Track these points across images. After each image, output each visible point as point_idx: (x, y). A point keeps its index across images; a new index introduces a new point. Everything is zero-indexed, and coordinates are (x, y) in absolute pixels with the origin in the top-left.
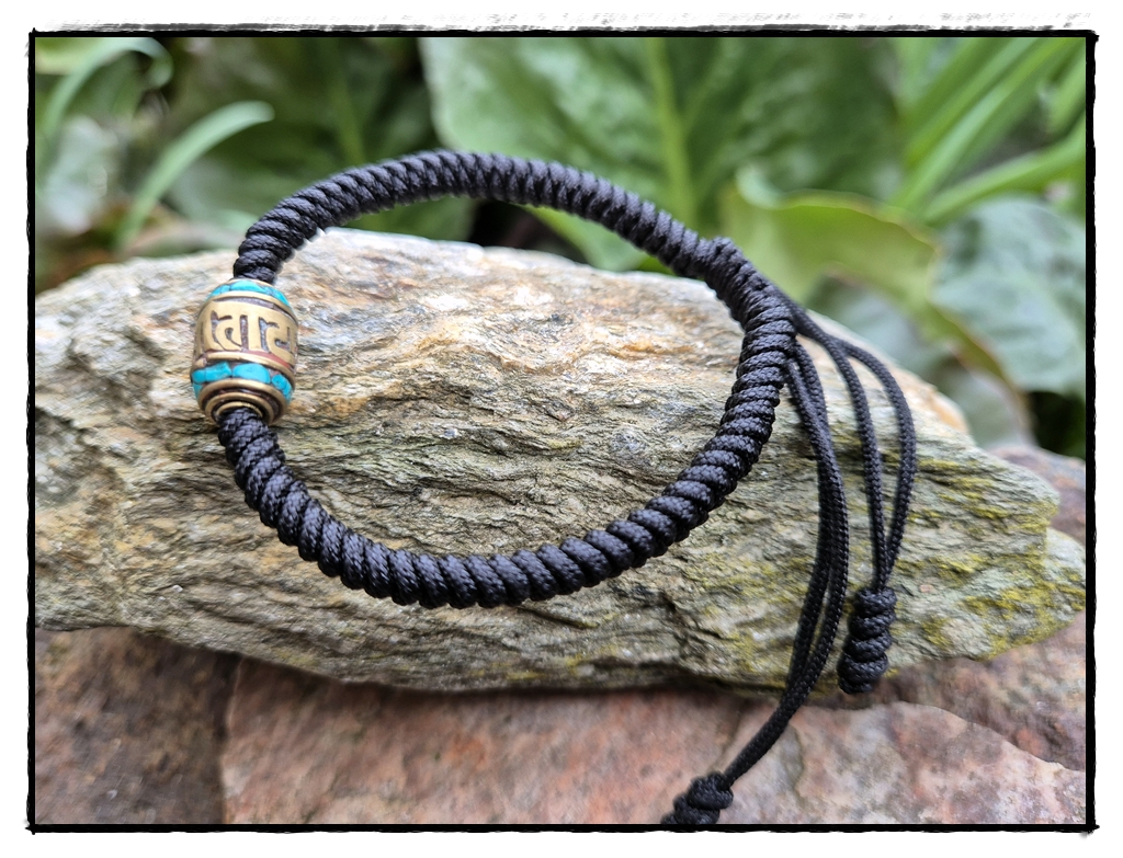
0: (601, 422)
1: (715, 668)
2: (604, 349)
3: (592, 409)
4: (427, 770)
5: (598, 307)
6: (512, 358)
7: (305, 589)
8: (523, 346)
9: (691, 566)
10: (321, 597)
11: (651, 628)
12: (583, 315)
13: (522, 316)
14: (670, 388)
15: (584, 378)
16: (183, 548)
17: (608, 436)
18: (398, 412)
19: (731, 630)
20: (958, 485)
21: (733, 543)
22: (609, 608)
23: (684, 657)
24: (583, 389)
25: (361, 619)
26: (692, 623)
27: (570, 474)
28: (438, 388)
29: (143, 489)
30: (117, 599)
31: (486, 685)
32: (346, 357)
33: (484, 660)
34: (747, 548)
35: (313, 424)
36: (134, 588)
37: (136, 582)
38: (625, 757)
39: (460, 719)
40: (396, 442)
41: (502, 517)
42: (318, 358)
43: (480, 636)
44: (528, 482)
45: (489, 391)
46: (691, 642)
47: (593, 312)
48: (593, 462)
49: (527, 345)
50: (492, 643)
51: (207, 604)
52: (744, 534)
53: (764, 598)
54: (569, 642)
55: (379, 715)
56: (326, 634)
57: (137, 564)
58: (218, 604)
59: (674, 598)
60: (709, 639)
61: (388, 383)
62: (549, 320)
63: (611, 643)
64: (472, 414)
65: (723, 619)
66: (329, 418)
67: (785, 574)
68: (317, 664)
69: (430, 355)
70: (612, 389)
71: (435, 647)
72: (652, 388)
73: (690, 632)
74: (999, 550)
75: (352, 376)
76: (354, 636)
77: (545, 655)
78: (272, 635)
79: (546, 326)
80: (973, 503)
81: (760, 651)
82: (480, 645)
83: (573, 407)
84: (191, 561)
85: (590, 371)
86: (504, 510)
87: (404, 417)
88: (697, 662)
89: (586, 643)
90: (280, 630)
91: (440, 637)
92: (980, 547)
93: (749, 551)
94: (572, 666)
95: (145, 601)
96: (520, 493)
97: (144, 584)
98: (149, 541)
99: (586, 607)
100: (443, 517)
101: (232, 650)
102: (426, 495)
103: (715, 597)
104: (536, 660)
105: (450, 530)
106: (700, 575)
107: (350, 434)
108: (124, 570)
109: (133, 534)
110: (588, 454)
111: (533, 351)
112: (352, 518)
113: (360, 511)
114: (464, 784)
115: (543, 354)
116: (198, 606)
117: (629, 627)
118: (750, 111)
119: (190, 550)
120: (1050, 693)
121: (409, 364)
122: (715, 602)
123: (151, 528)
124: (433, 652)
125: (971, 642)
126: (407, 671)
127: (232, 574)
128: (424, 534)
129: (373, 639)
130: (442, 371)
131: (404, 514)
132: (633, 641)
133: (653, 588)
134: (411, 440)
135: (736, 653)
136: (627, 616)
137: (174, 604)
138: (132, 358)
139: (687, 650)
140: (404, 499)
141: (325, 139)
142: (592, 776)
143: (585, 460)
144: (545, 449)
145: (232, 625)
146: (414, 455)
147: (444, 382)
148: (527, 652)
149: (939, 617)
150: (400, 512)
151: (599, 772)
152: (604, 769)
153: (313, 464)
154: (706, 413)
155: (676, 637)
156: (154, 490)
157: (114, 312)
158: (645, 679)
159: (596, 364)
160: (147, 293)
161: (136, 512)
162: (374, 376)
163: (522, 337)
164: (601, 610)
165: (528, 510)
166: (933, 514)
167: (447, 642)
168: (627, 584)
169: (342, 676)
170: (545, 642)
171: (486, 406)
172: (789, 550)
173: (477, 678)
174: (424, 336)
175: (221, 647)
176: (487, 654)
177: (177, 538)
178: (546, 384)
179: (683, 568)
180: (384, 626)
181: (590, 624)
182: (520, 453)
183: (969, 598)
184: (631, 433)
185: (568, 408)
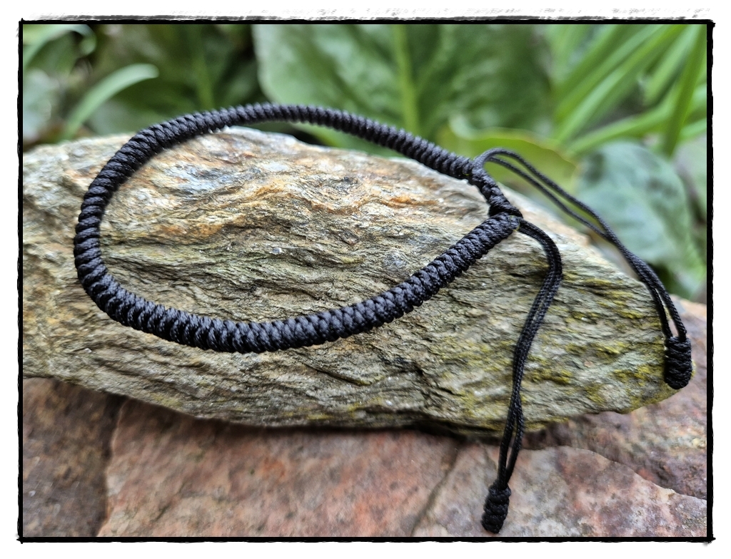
0: (377, 247)
1: (448, 414)
2: (378, 200)
3: (370, 238)
4: (245, 481)
5: (373, 175)
6: (319, 202)
7: (175, 353)
8: (326, 196)
9: (434, 345)
10: (186, 359)
11: (406, 386)
12: (364, 179)
13: (324, 177)
14: (423, 226)
15: (366, 217)
16: (93, 323)
17: (382, 256)
18: (242, 236)
19: (460, 389)
20: (610, 296)
21: (462, 330)
22: (379, 372)
23: (427, 406)
24: (365, 225)
25: (211, 374)
26: (434, 384)
27: (356, 280)
28: (269, 220)
29: (68, 282)
30: (46, 358)
31: (293, 423)
32: (208, 198)
33: (293, 405)
34: (472, 333)
35: (184, 242)
36: (58, 350)
37: (60, 345)
38: (380, 477)
39: (269, 447)
40: (241, 255)
41: (309, 308)
42: (189, 198)
43: (291, 389)
44: (327, 285)
45: (303, 224)
46: (433, 396)
47: (370, 178)
48: (371, 273)
49: (328, 195)
50: (299, 393)
51: (107, 361)
52: (469, 325)
53: (482, 368)
54: (351, 395)
55: (214, 444)
56: (188, 384)
57: (62, 333)
58: (116, 362)
59: (422, 366)
60: (445, 394)
61: (236, 216)
62: (342, 181)
63: (379, 396)
64: (291, 239)
65: (454, 381)
66: (196, 238)
67: (496, 352)
68: (180, 405)
69: (264, 199)
70: (385, 225)
71: (261, 395)
72: (412, 225)
73: (432, 390)
74: (637, 340)
75: (212, 211)
76: (207, 386)
77: (334, 403)
78: (151, 384)
79: (340, 184)
80: (620, 308)
81: (478, 403)
82: (291, 395)
83: (359, 236)
84: (98, 332)
85: (370, 213)
86: (311, 303)
87: (246, 239)
88: (436, 410)
89: (363, 395)
90: (157, 381)
91: (264, 388)
92: (624, 337)
93: (472, 336)
94: (351, 412)
95: (66, 359)
96: (322, 292)
97: (65, 346)
98: (70, 318)
99: (363, 371)
100: (270, 307)
101: (123, 394)
102: (259, 292)
103: (449, 366)
104: (328, 406)
105: (274, 316)
106: (440, 351)
107: (209, 249)
108: (53, 337)
109: (60, 312)
110: (367, 268)
111: (332, 199)
112: (208, 306)
113: (214, 301)
114: (270, 491)
115: (339, 201)
116: (101, 363)
117: (391, 385)
118: (458, 83)
119: (98, 325)
120: (660, 446)
121: (250, 204)
122: (450, 369)
123: (73, 309)
124: (259, 398)
125: (618, 400)
126: (241, 412)
127: (126, 341)
128: (257, 318)
129: (220, 388)
130: (272, 210)
131: (243, 304)
132: (393, 395)
133: (408, 359)
134: (250, 254)
135: (463, 404)
136: (390, 378)
137: (86, 360)
138: (64, 198)
139: (429, 402)
140: (244, 294)
141: (189, 92)
142: (357, 488)
143: (366, 272)
144: (339, 263)
145: (124, 376)
146: (252, 264)
147: (273, 217)
148: (322, 401)
149: (597, 383)
150: (241, 303)
151: (362, 485)
152: (365, 484)
153: (183, 268)
154: (447, 243)
155: (423, 393)
156: (75, 283)
157: (51, 169)
158: (399, 422)
159: (373, 209)
160: (73, 157)
161: (62, 298)
162: (226, 211)
163: (325, 190)
164: (373, 373)
165: (327, 303)
166: (594, 315)
167: (269, 392)
168: (391, 356)
169: (197, 413)
170: (335, 394)
171: (301, 234)
172: (499, 336)
173: (287, 418)
174: (260, 187)
175: (115, 392)
176: (295, 401)
177: (89, 316)
178: (340, 220)
179: (429, 346)
180: (227, 379)
181: (366, 382)
182: (323, 266)
183: (617, 371)
184: (397, 254)
185: (354, 236)
